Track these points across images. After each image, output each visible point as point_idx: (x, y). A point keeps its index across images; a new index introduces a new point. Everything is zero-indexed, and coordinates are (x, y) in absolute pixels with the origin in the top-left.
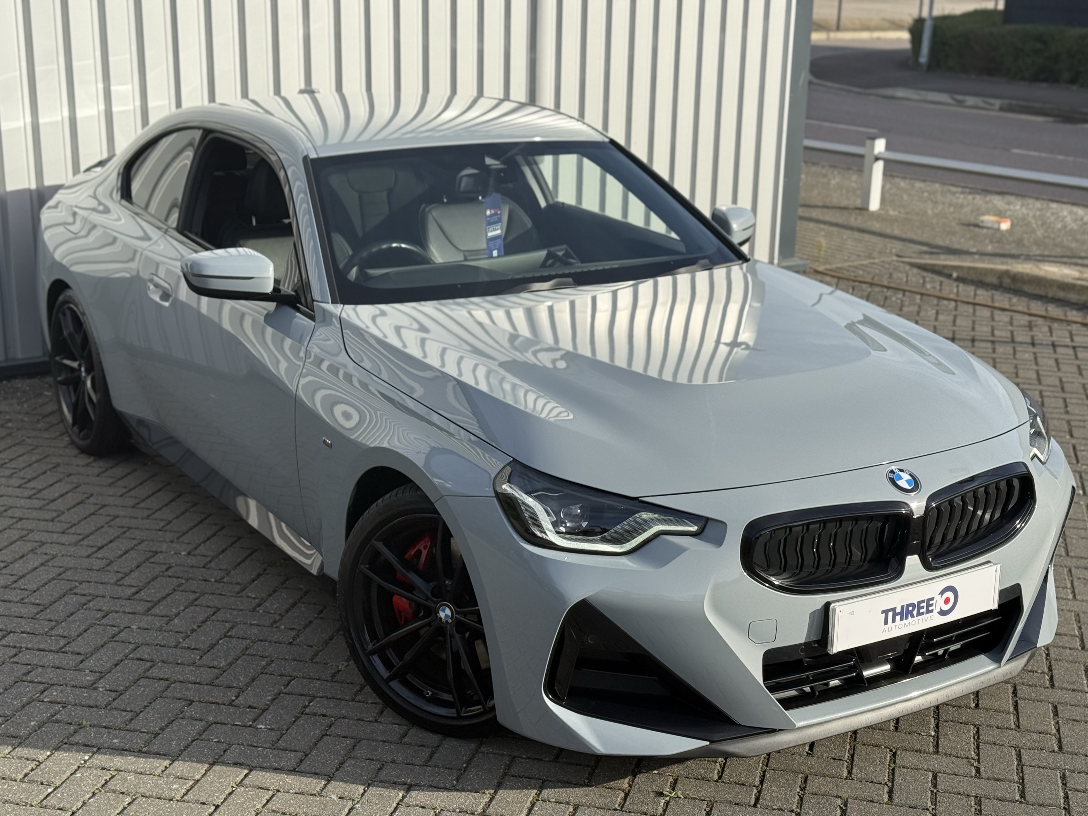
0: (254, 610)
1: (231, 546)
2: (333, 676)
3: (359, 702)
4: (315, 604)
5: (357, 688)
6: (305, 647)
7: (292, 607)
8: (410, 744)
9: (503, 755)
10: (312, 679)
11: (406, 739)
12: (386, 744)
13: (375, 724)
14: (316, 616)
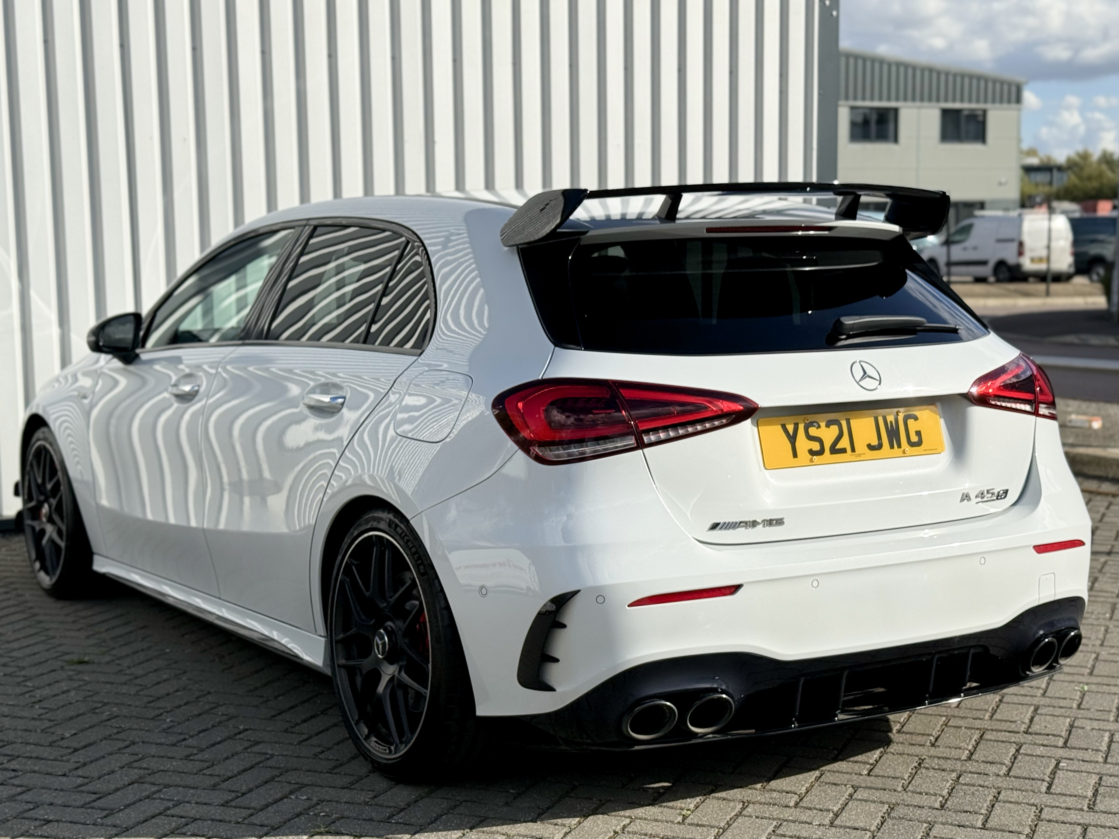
0: (23, 694)
1: (47, 650)
2: (54, 742)
3: (62, 761)
4: (89, 691)
5: (69, 751)
6: (45, 721)
7: (63, 693)
8: (83, 792)
9: (173, 800)
10: (30, 744)
11: (80, 788)
12: (57, 792)
13: (60, 778)
14: (81, 699)
